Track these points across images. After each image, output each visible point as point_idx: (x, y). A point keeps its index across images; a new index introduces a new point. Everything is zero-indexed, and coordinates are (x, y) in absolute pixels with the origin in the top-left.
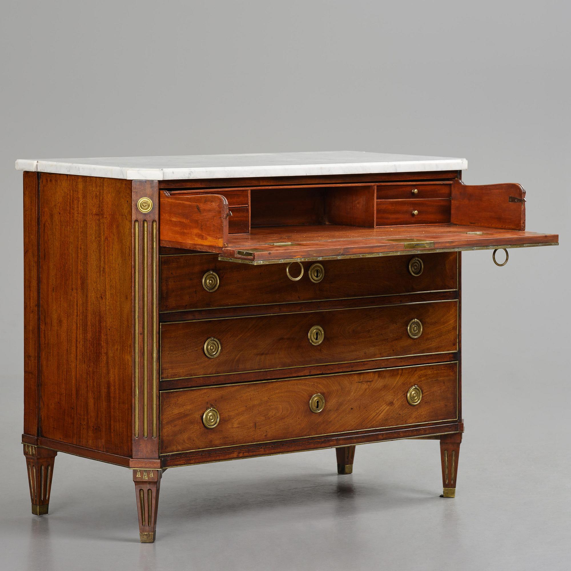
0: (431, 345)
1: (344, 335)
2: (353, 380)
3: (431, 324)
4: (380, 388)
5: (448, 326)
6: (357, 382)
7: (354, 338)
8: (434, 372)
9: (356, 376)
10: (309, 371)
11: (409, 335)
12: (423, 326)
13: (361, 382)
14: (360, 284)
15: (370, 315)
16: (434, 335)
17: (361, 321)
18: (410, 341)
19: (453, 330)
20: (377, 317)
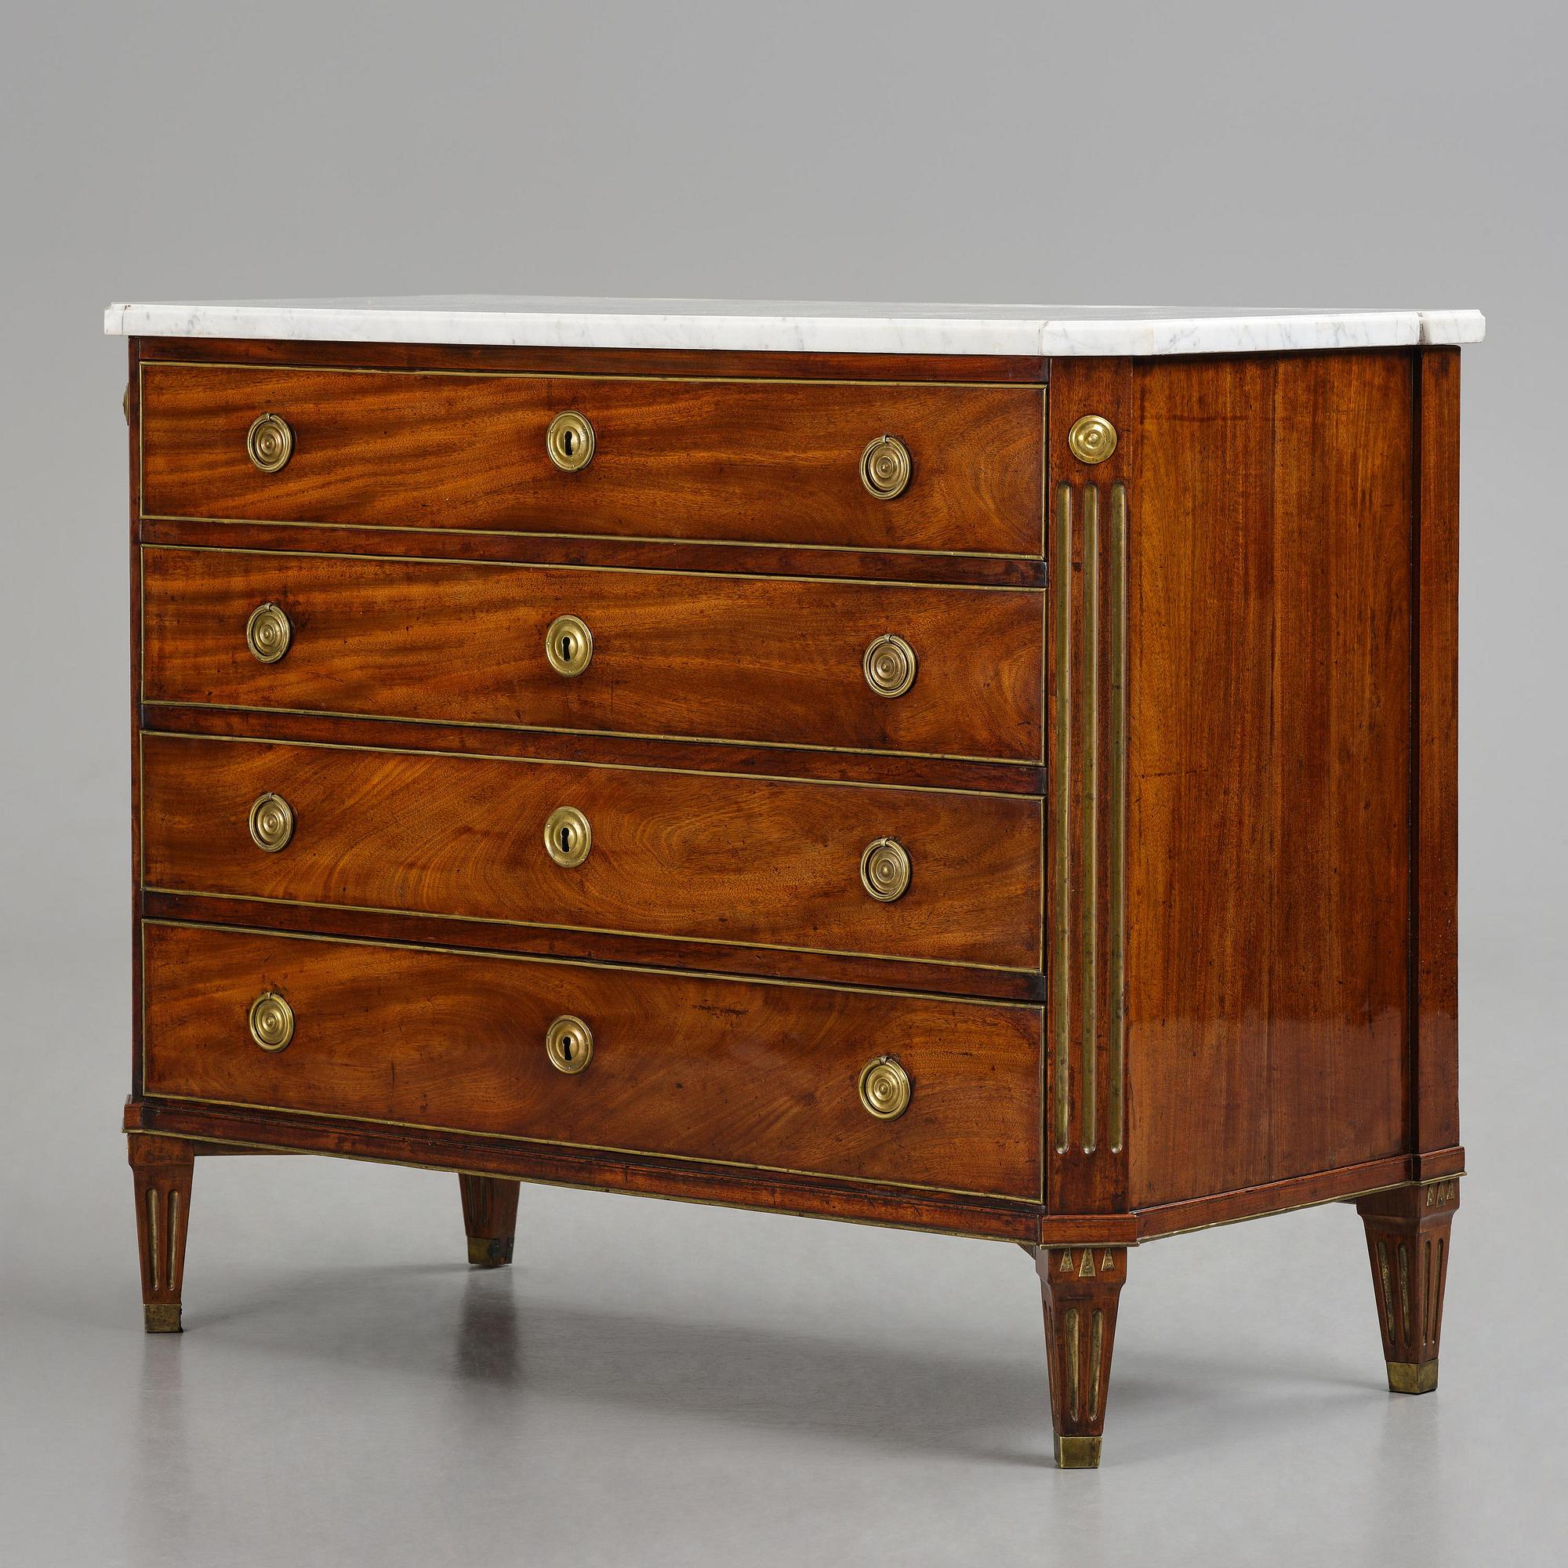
1: (655, 853)
2: (682, 995)
3: (945, 864)
4: (768, 1039)
5: (1009, 882)
6: (695, 1007)
7: (687, 865)
8: (959, 1025)
9: (690, 988)
10: (549, 943)
13: (709, 1008)
14: (707, 700)
15: (736, 803)
16: (955, 903)
17: (710, 817)
18: (872, 906)
19: (1025, 898)
20: (759, 811)
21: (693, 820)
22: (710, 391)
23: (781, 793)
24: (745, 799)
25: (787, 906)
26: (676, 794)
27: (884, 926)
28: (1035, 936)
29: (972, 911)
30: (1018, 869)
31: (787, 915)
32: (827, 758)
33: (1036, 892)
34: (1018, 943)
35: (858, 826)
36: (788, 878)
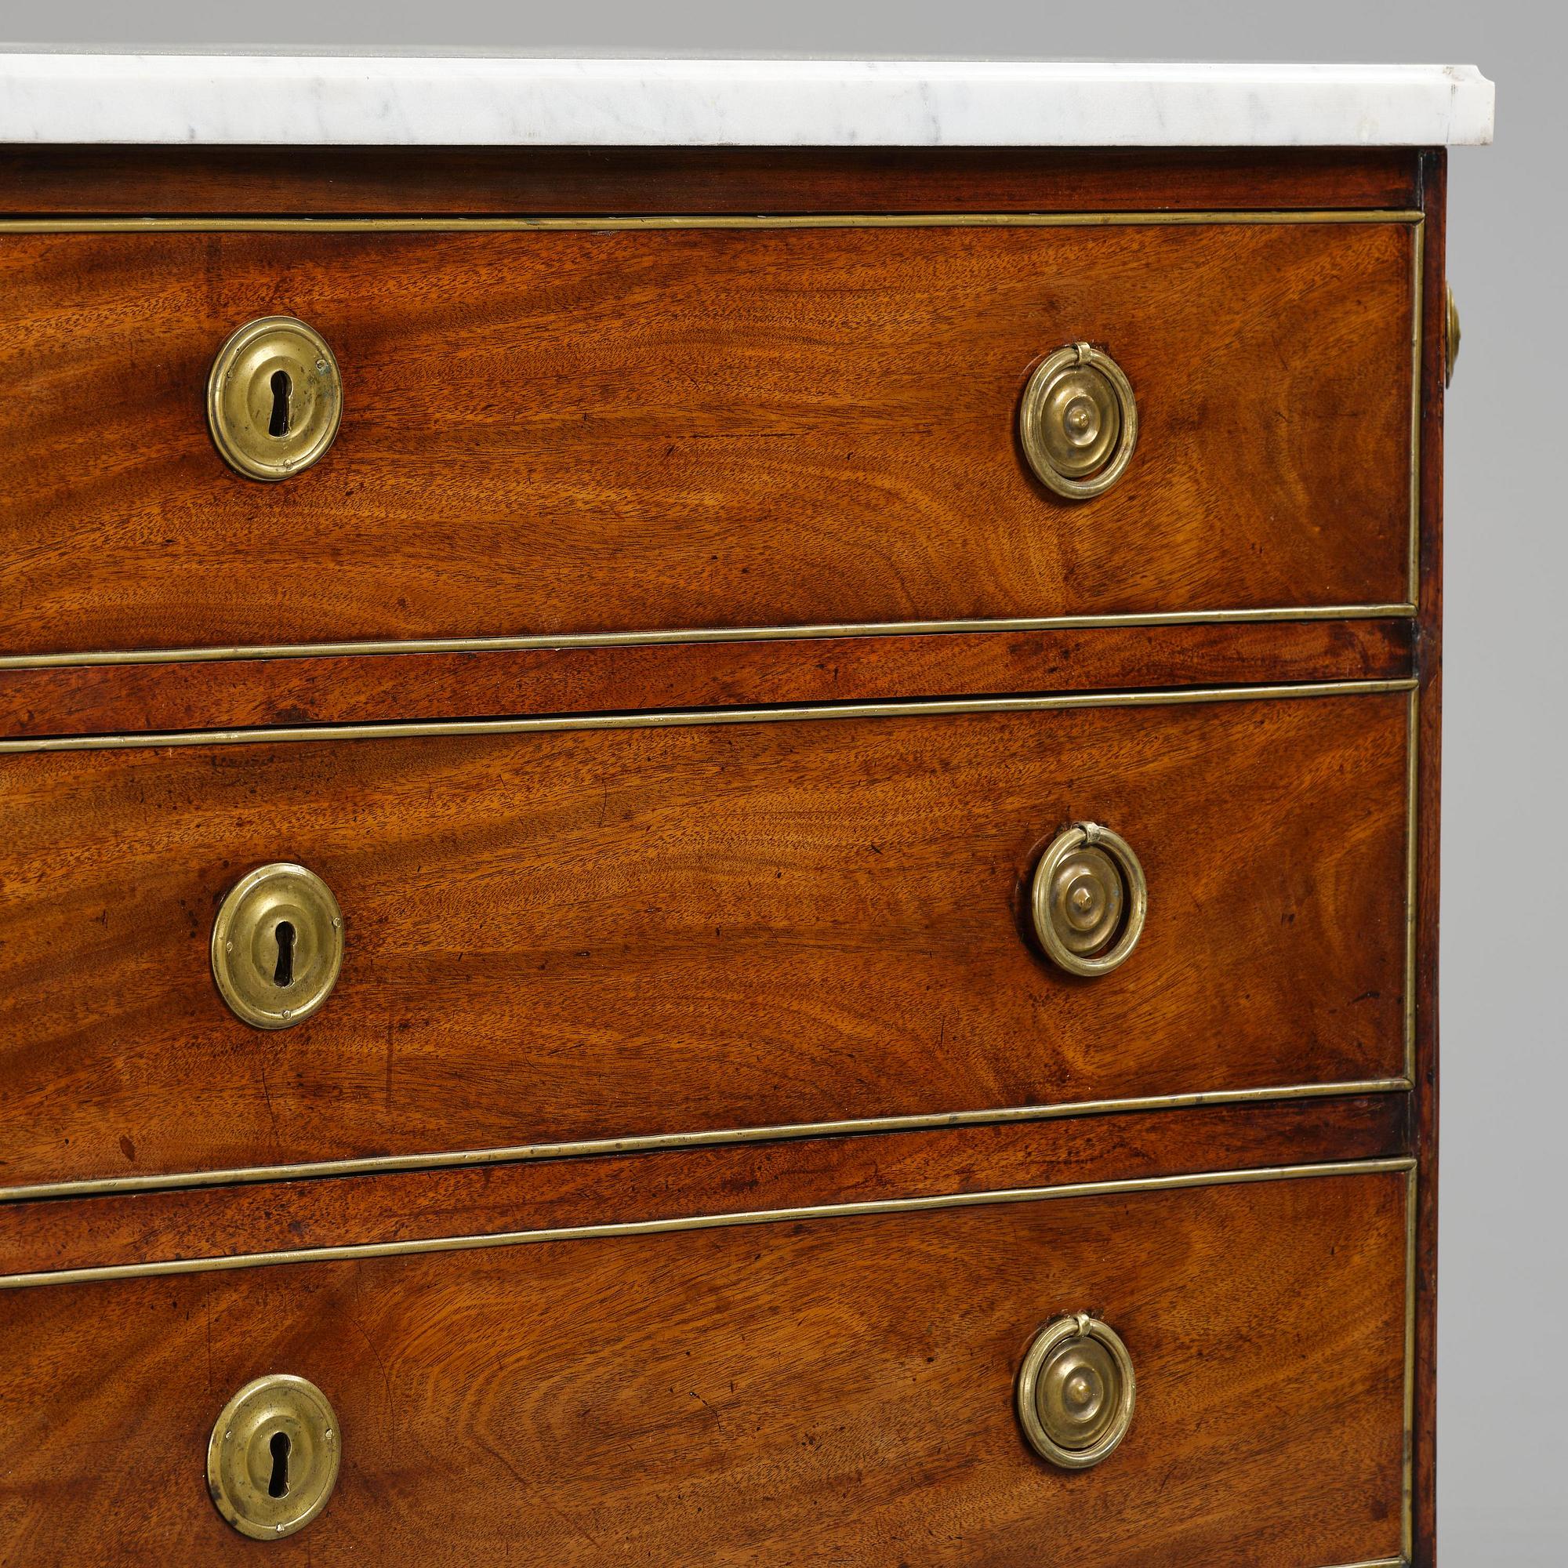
0: (1200, 1520)
1: (506, 1455)
3: (1200, 1354)
5: (1336, 1367)
7: (589, 1471)
11: (1026, 1443)
12: (1137, 1366)
14: (639, 1041)
15: (714, 1290)
16: (1223, 1442)
17: (648, 1337)
18: (1035, 1486)
19: (1371, 1400)
20: (770, 1301)
21: (606, 1353)
22: (645, 250)
23: (826, 1246)
24: (734, 1278)
25: (837, 1526)
26: (561, 1292)
27: (1061, 1528)
28: (1392, 1483)
29: (1258, 1453)
30: (1357, 1335)
31: (838, 1548)
32: (930, 1144)
33: (1393, 1382)
34: (1355, 1506)
35: (1007, 1298)
36: (838, 1455)
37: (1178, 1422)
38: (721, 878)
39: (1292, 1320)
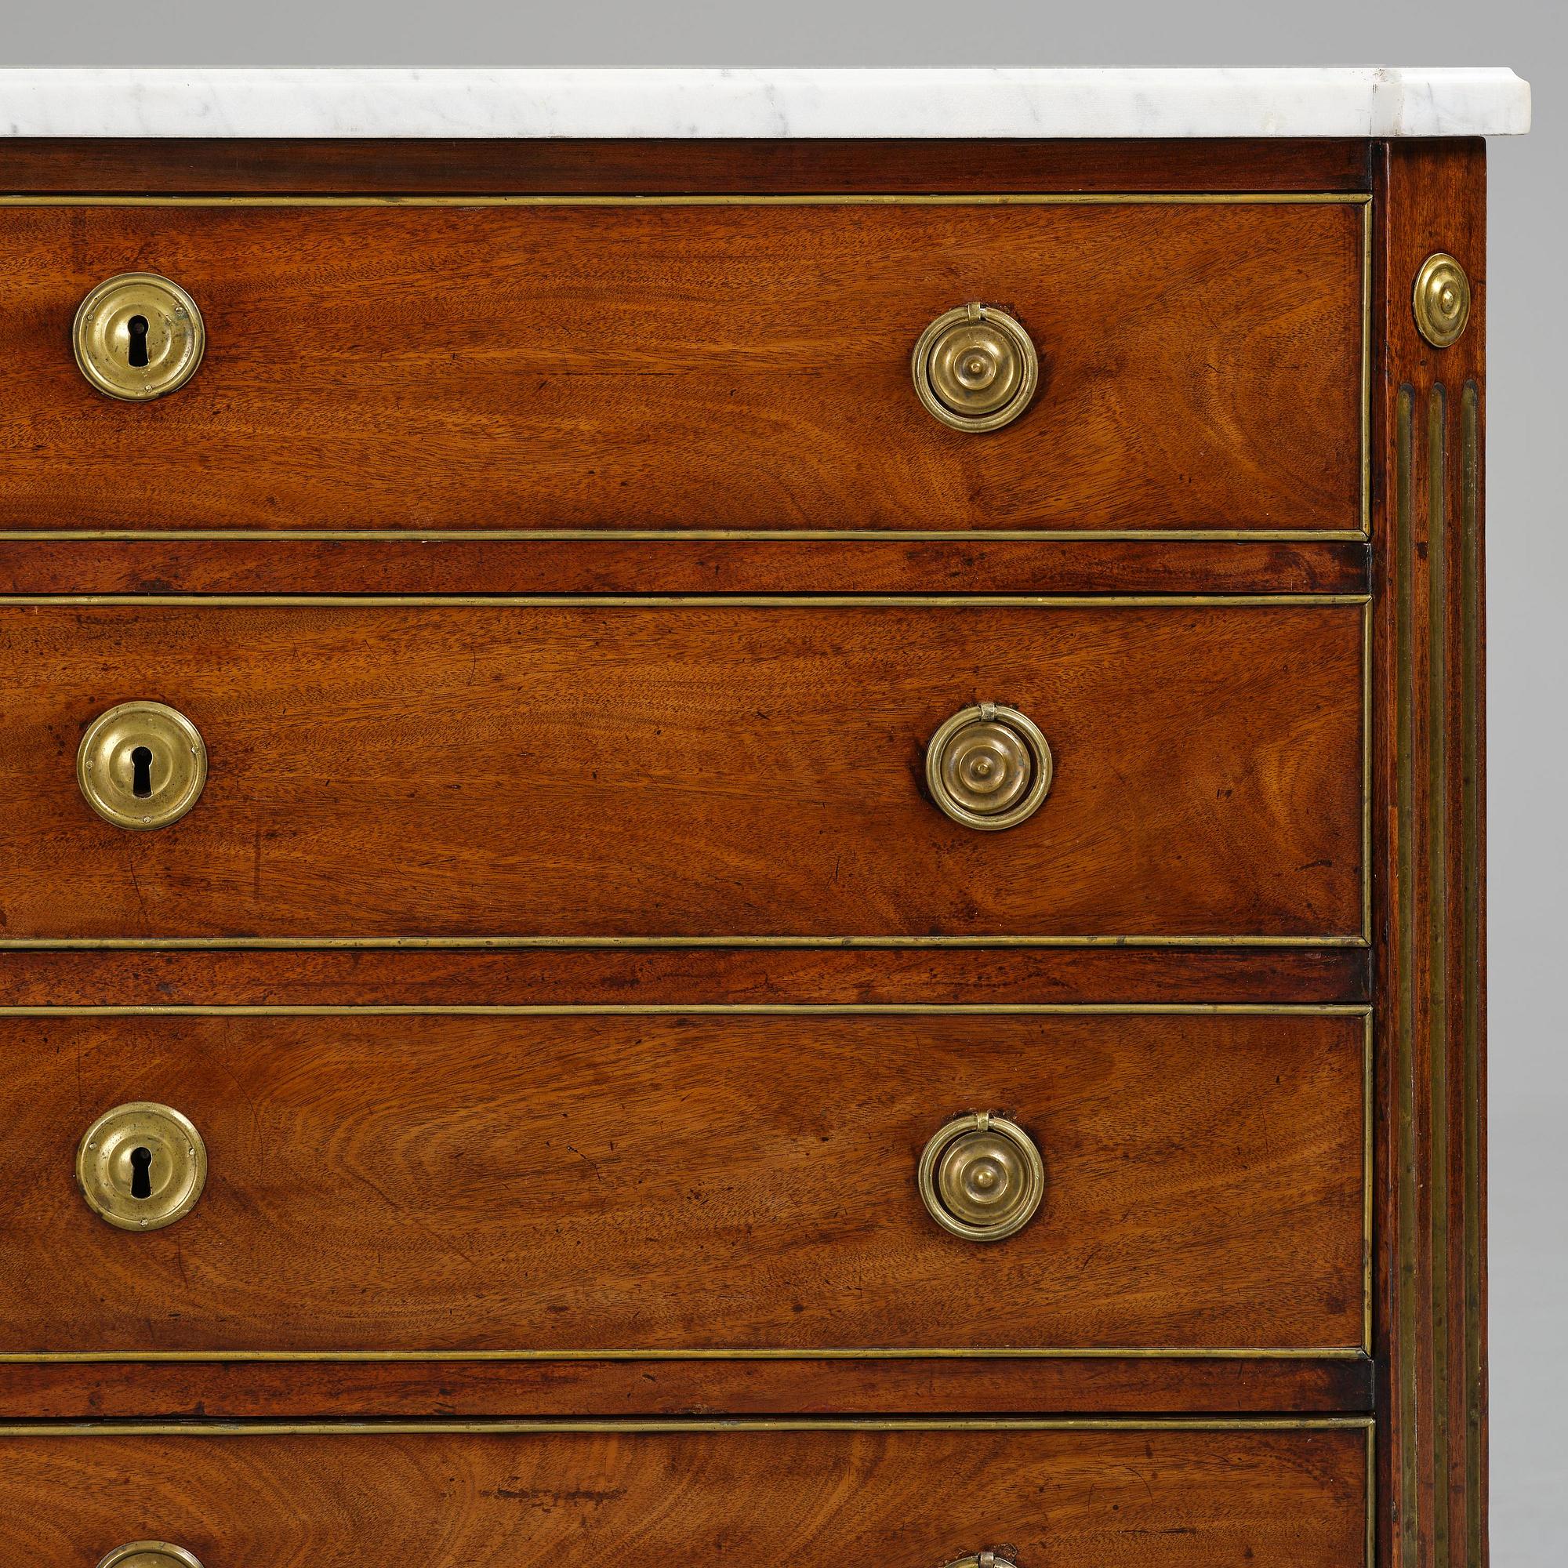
0: (1129, 1297)
1: (376, 1183)
2: (450, 1473)
3: (1126, 1156)
4: (679, 1545)
5: (1283, 1179)
6: (485, 1494)
7: (463, 1202)
8: (1163, 1474)
9: (476, 1459)
10: (87, 1392)
13: (523, 1494)
14: (512, 860)
15: (592, 1065)
16: (1153, 1232)
17: (523, 1099)
18: (942, 1253)
19: (1325, 1210)
20: (652, 1079)
21: (478, 1109)
22: (514, 223)
23: (712, 1038)
24: (613, 1058)
25: (725, 1268)
26: (431, 1057)
27: (972, 1290)
28: (1350, 1283)
29: (1193, 1245)
30: (1306, 1153)
31: (726, 1286)
32: (825, 961)
33: (1351, 1196)
34: (1308, 1299)
35: (909, 1094)
36: (726, 1210)
37: (1101, 1212)
38: (597, 732)
39: (1231, 1135)
